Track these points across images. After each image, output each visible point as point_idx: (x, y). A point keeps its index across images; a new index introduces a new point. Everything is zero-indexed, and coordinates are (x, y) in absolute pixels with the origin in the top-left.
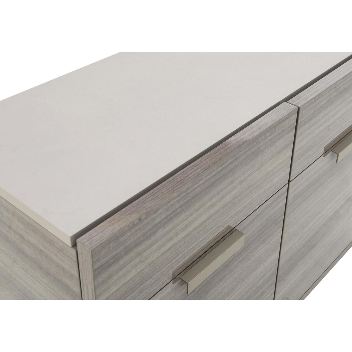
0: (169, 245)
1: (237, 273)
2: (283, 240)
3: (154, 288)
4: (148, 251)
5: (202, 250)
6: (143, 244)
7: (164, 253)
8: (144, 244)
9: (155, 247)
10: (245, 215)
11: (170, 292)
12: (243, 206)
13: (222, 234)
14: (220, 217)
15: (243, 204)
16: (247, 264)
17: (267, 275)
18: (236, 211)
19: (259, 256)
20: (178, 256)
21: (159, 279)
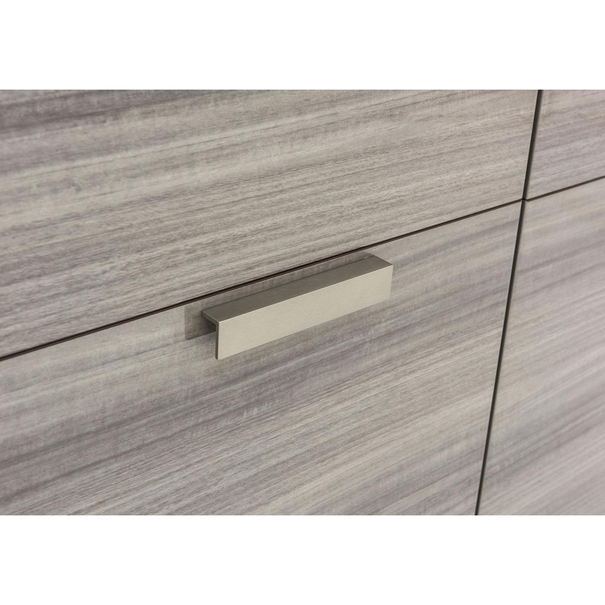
0: (166, 181)
1: (374, 392)
2: (504, 367)
3: (119, 300)
4: (96, 160)
5: (271, 262)
6: (76, 125)
7: (149, 200)
8: (80, 128)
9: (118, 160)
10: (401, 225)
11: (171, 341)
12: (393, 191)
13: (331, 246)
14: (326, 187)
15: (395, 186)
16: (402, 380)
17: (457, 448)
18: (373, 196)
19: (438, 378)
20: (195, 235)
21: (133, 277)
